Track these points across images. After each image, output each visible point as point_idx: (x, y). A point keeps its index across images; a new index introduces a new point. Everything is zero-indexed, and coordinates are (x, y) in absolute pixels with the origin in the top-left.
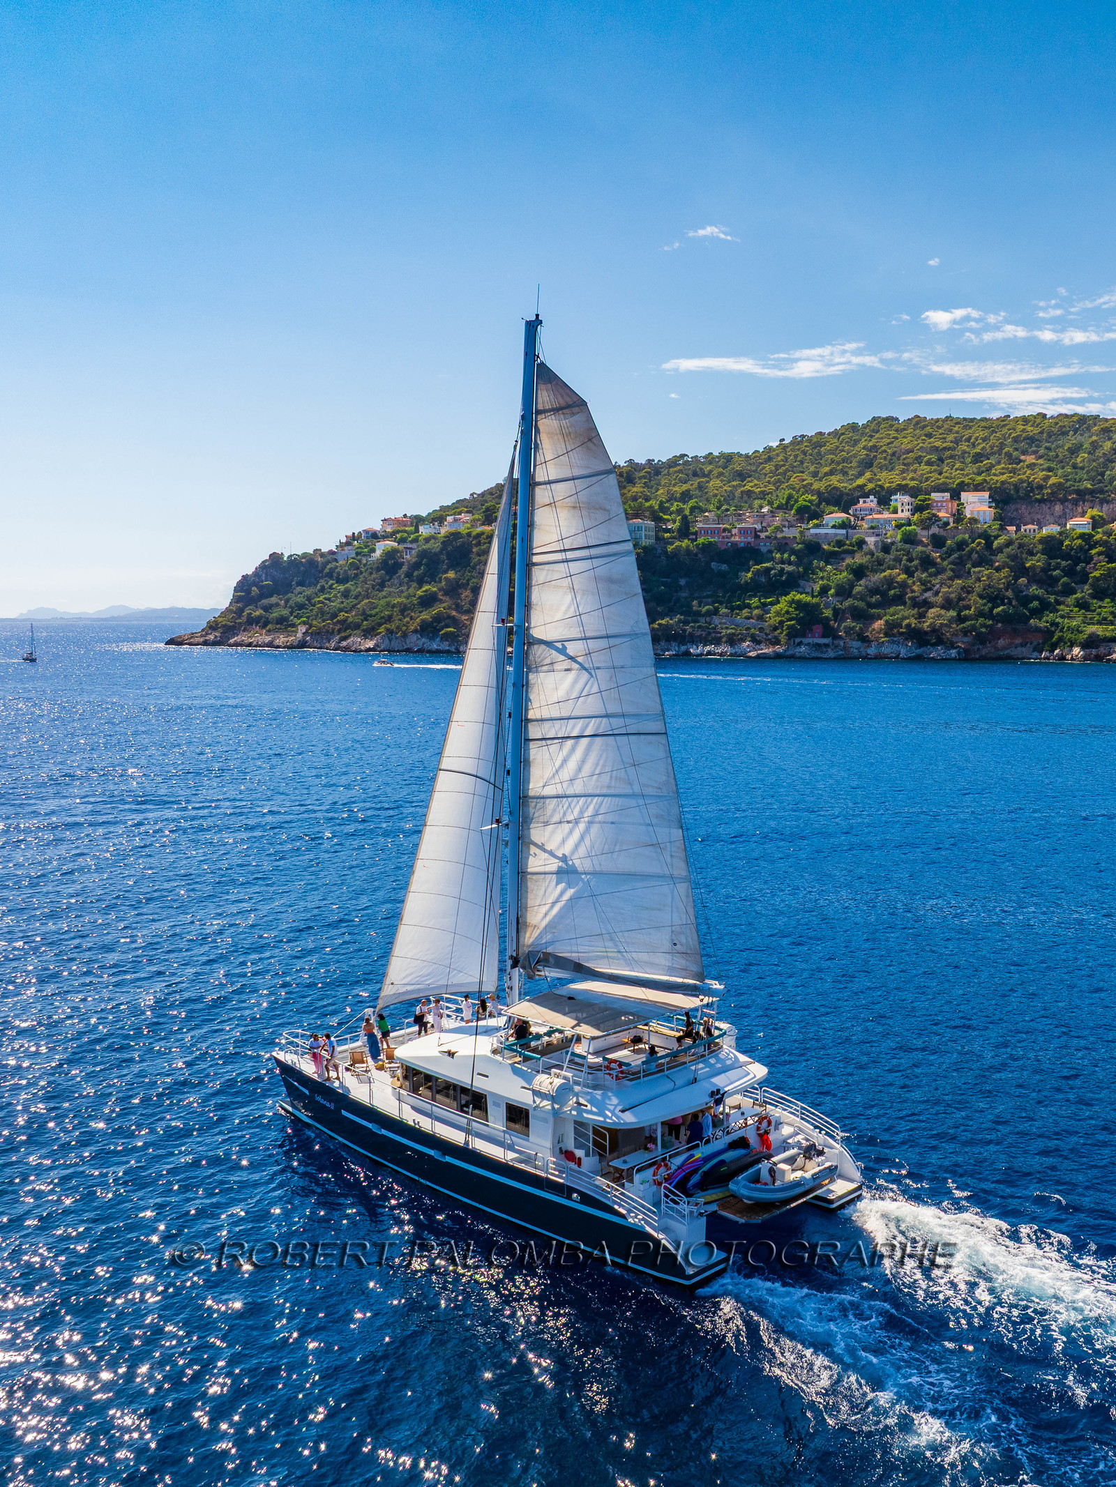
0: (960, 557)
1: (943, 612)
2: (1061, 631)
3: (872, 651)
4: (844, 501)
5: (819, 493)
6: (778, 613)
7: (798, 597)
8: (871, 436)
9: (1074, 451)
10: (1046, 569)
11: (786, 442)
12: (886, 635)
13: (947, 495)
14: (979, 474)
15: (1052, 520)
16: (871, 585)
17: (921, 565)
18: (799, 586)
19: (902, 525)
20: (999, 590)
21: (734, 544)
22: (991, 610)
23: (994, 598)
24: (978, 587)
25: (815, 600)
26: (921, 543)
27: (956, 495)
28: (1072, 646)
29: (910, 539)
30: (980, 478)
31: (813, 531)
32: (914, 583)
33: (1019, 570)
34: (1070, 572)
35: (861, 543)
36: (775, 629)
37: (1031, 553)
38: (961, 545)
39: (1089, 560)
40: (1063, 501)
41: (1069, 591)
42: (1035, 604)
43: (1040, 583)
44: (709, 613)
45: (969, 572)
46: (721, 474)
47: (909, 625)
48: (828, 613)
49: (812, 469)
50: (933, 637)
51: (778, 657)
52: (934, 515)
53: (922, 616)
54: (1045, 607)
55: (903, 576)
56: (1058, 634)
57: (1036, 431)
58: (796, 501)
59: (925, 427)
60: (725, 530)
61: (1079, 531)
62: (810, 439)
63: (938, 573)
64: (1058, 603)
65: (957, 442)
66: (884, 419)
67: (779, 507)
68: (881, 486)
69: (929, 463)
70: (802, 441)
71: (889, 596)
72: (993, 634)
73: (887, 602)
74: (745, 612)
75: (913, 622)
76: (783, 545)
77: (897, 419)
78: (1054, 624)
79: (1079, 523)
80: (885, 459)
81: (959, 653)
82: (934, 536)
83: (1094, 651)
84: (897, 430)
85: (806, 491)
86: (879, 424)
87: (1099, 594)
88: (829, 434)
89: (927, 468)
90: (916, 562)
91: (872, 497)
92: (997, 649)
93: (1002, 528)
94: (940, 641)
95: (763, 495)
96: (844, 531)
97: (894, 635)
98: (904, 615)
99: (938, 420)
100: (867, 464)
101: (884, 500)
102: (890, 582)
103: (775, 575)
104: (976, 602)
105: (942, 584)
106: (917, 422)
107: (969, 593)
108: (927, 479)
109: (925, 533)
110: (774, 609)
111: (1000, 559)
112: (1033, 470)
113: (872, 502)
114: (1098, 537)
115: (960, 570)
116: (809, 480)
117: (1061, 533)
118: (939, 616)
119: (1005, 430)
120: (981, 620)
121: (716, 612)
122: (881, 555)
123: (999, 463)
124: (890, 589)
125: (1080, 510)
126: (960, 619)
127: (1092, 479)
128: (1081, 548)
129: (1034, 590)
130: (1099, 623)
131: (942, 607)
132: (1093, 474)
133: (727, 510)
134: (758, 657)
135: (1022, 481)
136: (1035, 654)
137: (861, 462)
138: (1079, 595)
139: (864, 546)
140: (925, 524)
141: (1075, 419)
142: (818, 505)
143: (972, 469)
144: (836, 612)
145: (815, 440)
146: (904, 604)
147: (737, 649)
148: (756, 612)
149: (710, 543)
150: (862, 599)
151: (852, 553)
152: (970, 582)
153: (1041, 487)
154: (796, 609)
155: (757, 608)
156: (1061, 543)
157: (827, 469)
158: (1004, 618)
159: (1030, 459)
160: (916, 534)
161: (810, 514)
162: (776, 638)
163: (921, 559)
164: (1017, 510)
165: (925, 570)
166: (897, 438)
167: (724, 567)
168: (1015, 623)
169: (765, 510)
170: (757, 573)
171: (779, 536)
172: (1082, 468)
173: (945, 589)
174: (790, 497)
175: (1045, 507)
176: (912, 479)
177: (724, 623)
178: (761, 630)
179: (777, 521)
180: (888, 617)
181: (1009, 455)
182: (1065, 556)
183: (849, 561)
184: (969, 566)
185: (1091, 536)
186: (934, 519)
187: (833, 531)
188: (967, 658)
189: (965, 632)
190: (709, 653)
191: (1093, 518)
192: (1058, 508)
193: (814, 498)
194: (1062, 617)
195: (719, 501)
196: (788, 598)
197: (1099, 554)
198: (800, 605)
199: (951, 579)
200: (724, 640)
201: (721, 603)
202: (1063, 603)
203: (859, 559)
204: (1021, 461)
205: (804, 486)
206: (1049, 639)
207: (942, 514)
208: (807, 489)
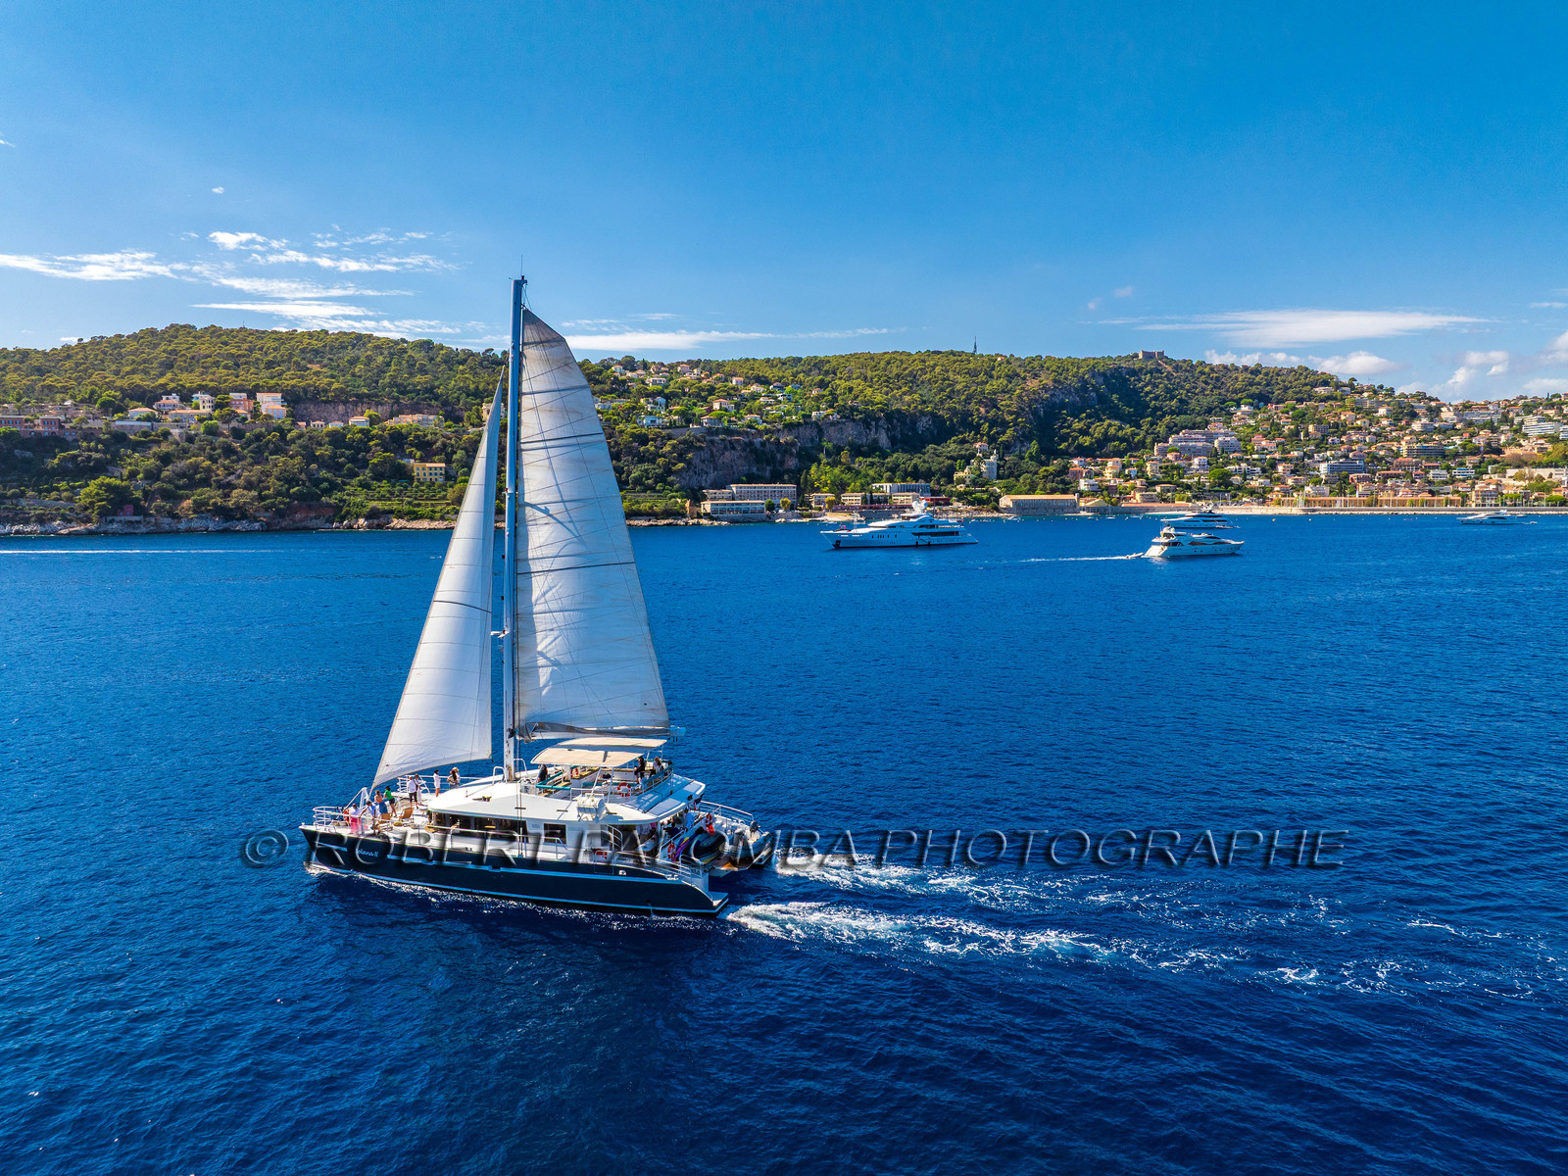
0: (258, 447)
1: (245, 492)
2: (348, 506)
3: (182, 526)
4: (148, 397)
5: (121, 389)
6: (88, 495)
7: (107, 480)
8: (170, 341)
9: (353, 362)
10: (333, 457)
11: (85, 341)
12: (195, 512)
13: (244, 395)
14: (272, 378)
15: (336, 417)
16: (178, 470)
17: (224, 453)
18: (107, 471)
19: (205, 419)
20: (294, 474)
21: (38, 434)
22: (288, 490)
23: (291, 481)
24: (276, 472)
25: (124, 483)
26: (222, 434)
27: (252, 395)
28: (357, 518)
29: (212, 431)
30: (272, 382)
31: (117, 423)
32: (218, 468)
33: (310, 458)
34: (353, 460)
35: (166, 434)
36: (86, 509)
37: (320, 444)
38: (258, 437)
39: (368, 450)
40: (345, 403)
41: (353, 475)
42: (325, 485)
43: (329, 468)
44: (15, 496)
45: (267, 459)
46: (19, 369)
47: (215, 504)
48: (138, 494)
49: (114, 367)
50: (240, 513)
51: (90, 533)
52: (233, 412)
53: (227, 496)
54: (334, 487)
55: (208, 463)
56: (345, 509)
57: (321, 344)
58: (100, 396)
59: (221, 335)
60: (27, 421)
61: (359, 427)
62: (109, 341)
63: (238, 461)
64: (345, 484)
65: (251, 350)
66: (182, 327)
67: (82, 401)
68: (181, 386)
69: (226, 367)
70: (101, 342)
71: (194, 479)
72: (290, 510)
73: (193, 484)
74: (54, 494)
75: (219, 501)
76: (89, 435)
77: (194, 327)
78: (341, 500)
79: (359, 421)
80: (185, 361)
81: (262, 526)
82: (234, 429)
83: (376, 522)
84: (195, 337)
85: (109, 388)
86: (177, 330)
87: (378, 476)
88: (128, 337)
89: (225, 371)
90: (219, 451)
91: (174, 395)
92: (294, 521)
93: (294, 423)
94: (244, 517)
95: (65, 390)
96: (149, 424)
97: (202, 512)
98: (212, 495)
99: (232, 331)
100: (168, 366)
101: (186, 397)
102: (196, 467)
103: (83, 461)
104: (274, 484)
105: (243, 469)
106: (214, 331)
107: (268, 476)
108: (225, 381)
109: (226, 426)
110: (83, 491)
111: (293, 449)
112: (318, 376)
113: (174, 399)
114: (375, 432)
115: (258, 457)
116: (111, 377)
117: (344, 429)
118: (242, 495)
119: (293, 343)
120: (279, 499)
121: (23, 494)
122: (186, 444)
123: (289, 369)
124: (196, 473)
125: (359, 410)
126: (261, 498)
127: (368, 386)
128: (361, 440)
129: (323, 473)
130: (379, 499)
131: (245, 488)
132: (369, 381)
133: (28, 402)
134: (70, 534)
135: (309, 385)
136: (327, 525)
137: (161, 364)
138: (361, 478)
139: (170, 437)
140: (226, 419)
141: (353, 336)
142: (124, 398)
143: (267, 373)
144: (146, 493)
145: (114, 342)
146: (210, 486)
147: (47, 527)
148: (65, 494)
149: (12, 433)
150: (170, 482)
151: (158, 443)
152: (268, 467)
153: (325, 391)
154: (106, 491)
155: (66, 490)
156: (345, 436)
157: (128, 368)
158: (299, 496)
159: (316, 368)
160: (217, 427)
161: (113, 407)
162: (87, 516)
163: (223, 448)
164: (306, 409)
165: (226, 458)
166: (195, 344)
167: (28, 454)
168: (309, 500)
169: (68, 403)
170: (62, 460)
171: (85, 426)
172: (360, 377)
173: (246, 474)
174: (93, 393)
175: (330, 407)
176: (212, 380)
177: (30, 503)
178: (71, 510)
179: (82, 413)
180: (195, 497)
181: (297, 363)
182: (349, 447)
183: (155, 449)
184: (266, 454)
185: (369, 431)
186: (234, 415)
187: (139, 423)
188: (268, 529)
189: (267, 509)
190: (17, 532)
191: (370, 416)
192: (341, 408)
193: (117, 394)
194: (348, 495)
195: (19, 393)
196: (98, 481)
197: (376, 445)
198: (109, 488)
199: (252, 465)
200: (33, 519)
201: (27, 487)
202: (349, 484)
203: (165, 448)
204: (308, 369)
205: (107, 383)
206: (338, 512)
207: (240, 411)
208: (110, 386)
